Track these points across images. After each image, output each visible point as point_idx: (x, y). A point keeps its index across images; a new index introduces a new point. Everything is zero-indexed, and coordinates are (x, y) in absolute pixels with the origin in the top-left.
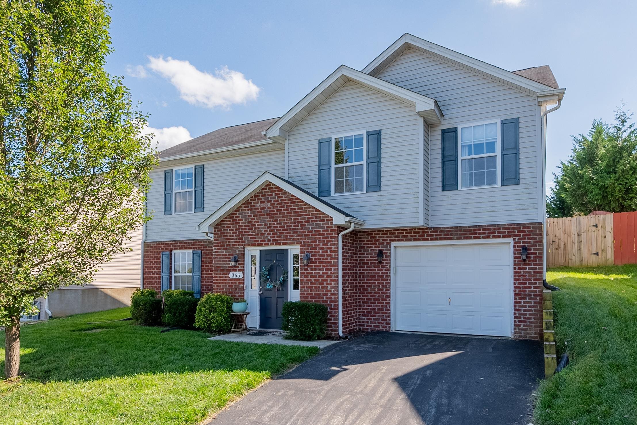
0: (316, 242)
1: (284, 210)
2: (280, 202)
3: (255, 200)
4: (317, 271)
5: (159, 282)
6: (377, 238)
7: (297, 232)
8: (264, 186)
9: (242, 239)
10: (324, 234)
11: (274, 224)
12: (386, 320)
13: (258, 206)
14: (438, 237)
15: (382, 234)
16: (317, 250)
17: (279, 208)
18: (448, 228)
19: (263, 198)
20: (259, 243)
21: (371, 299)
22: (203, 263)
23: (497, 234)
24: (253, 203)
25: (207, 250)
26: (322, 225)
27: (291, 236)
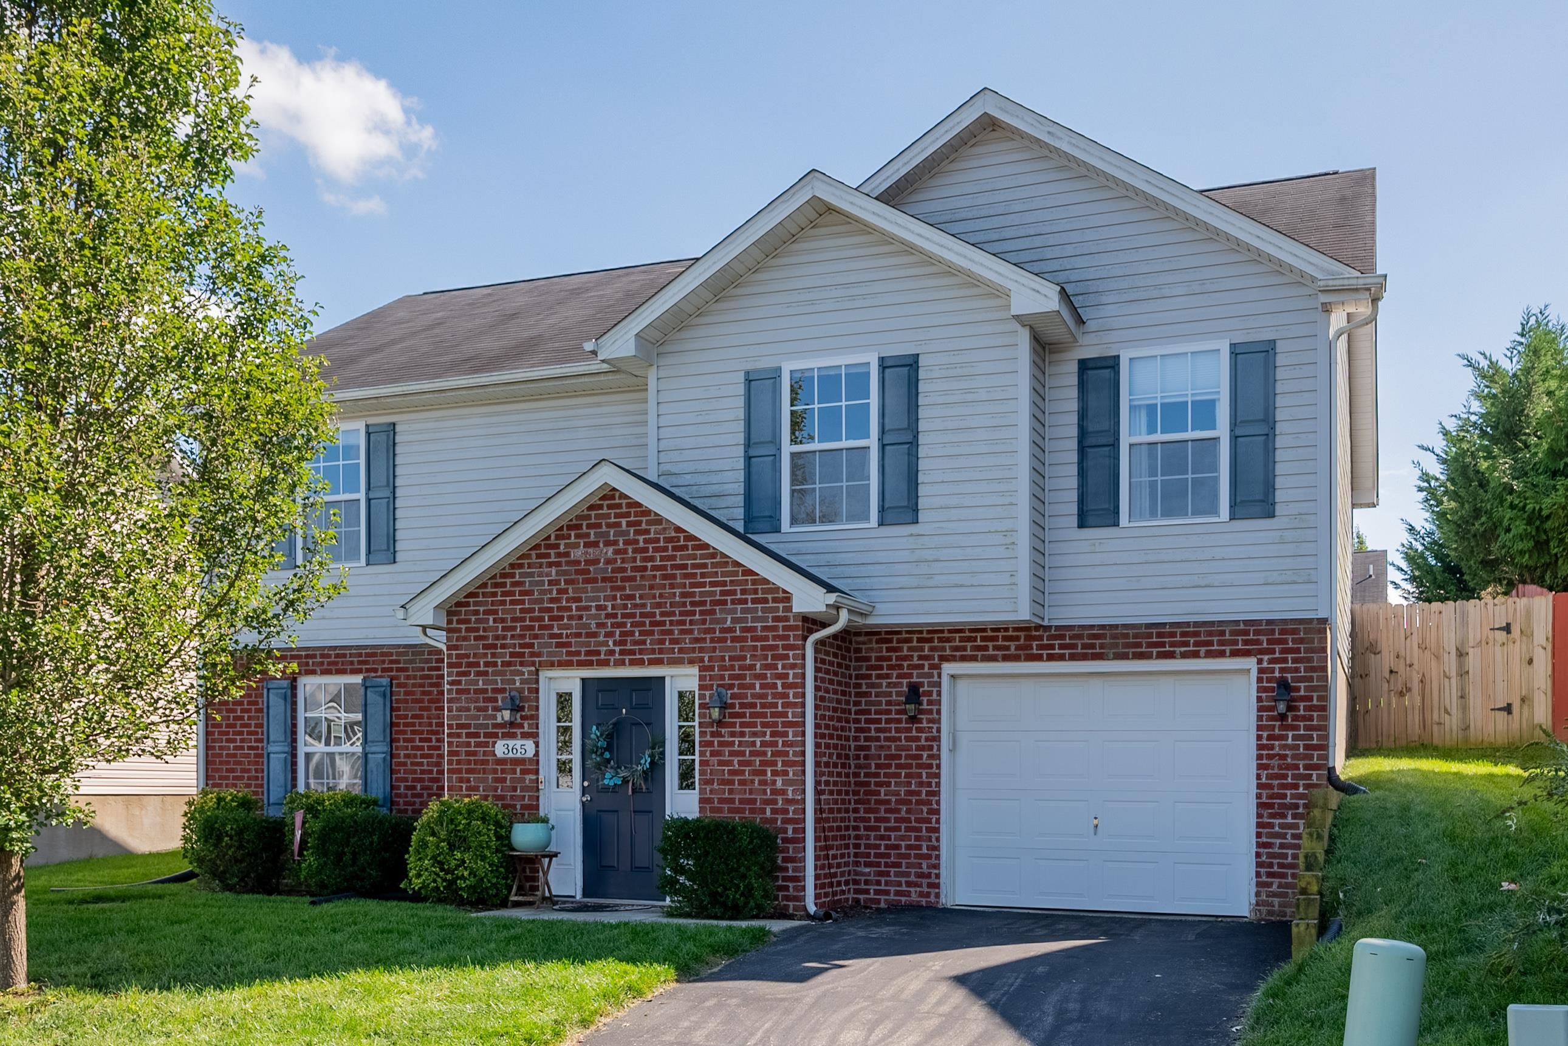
0: (744, 658)
1: (654, 568)
2: (641, 544)
3: (569, 537)
4: (747, 739)
5: (256, 771)
6: (905, 653)
7: (691, 631)
8: (595, 500)
9: (532, 645)
10: (766, 638)
11: (625, 607)
12: (929, 875)
13: (577, 554)
14: (1067, 652)
15: (919, 640)
16: (748, 681)
17: (639, 563)
18: (1092, 627)
19: (592, 532)
20: (583, 658)
21: (887, 820)
22: (398, 717)
23: (1215, 647)
24: (562, 547)
25: (408, 677)
26: (760, 614)
27: (674, 641)
